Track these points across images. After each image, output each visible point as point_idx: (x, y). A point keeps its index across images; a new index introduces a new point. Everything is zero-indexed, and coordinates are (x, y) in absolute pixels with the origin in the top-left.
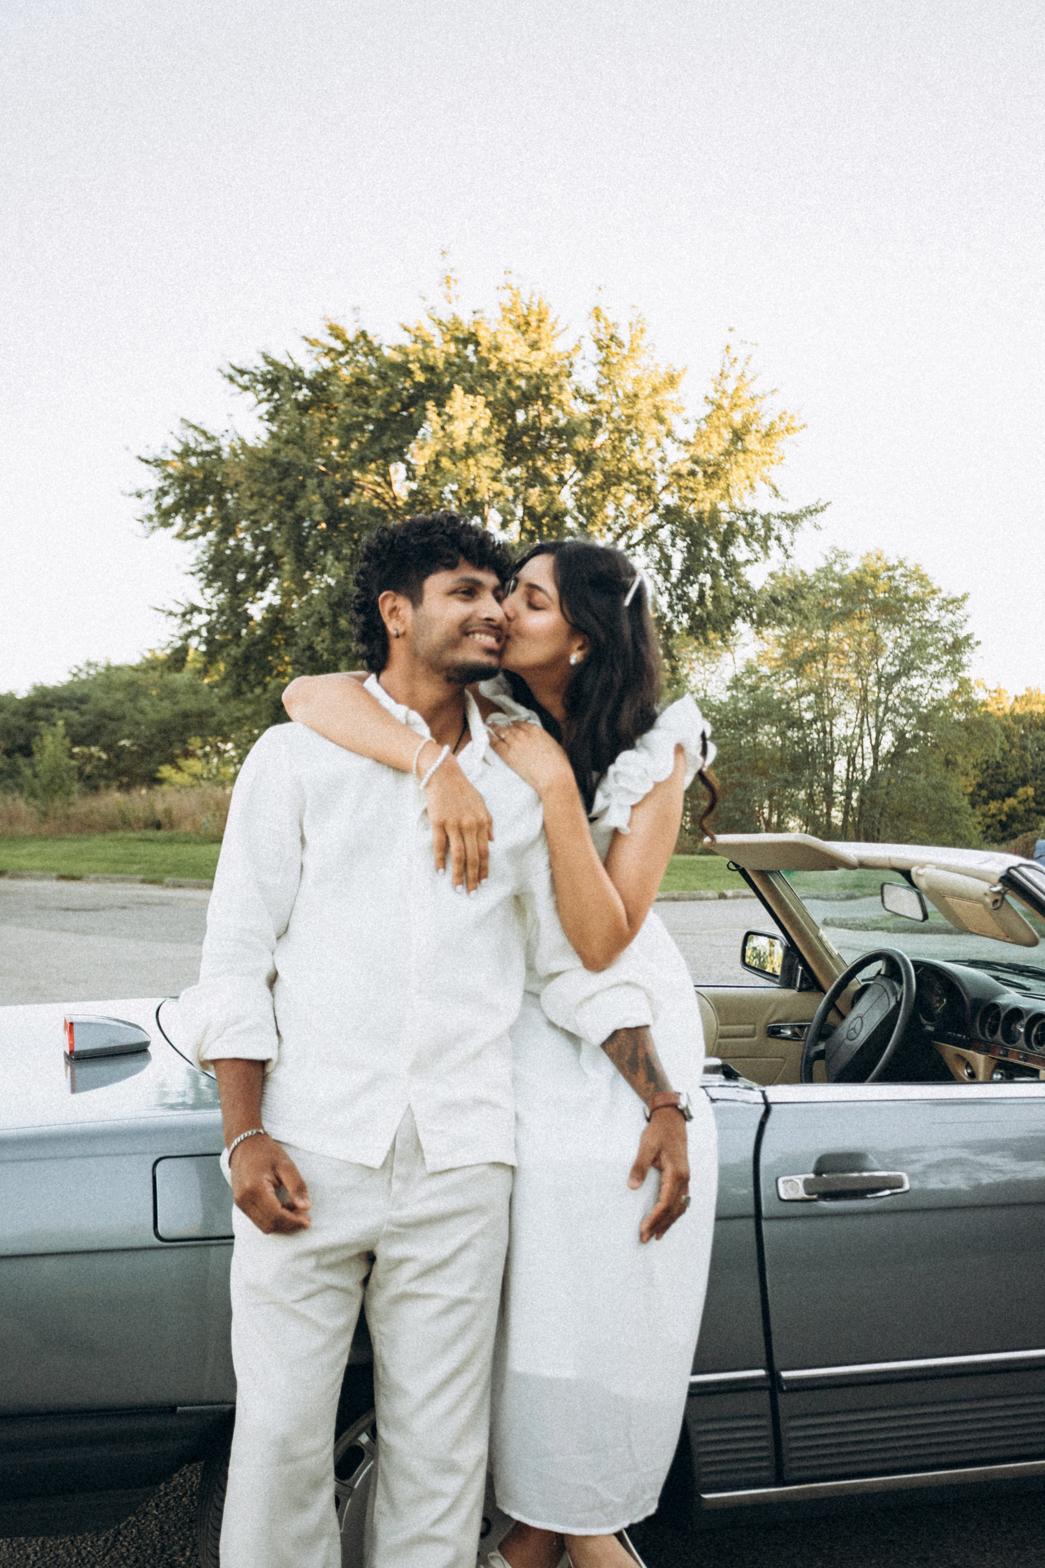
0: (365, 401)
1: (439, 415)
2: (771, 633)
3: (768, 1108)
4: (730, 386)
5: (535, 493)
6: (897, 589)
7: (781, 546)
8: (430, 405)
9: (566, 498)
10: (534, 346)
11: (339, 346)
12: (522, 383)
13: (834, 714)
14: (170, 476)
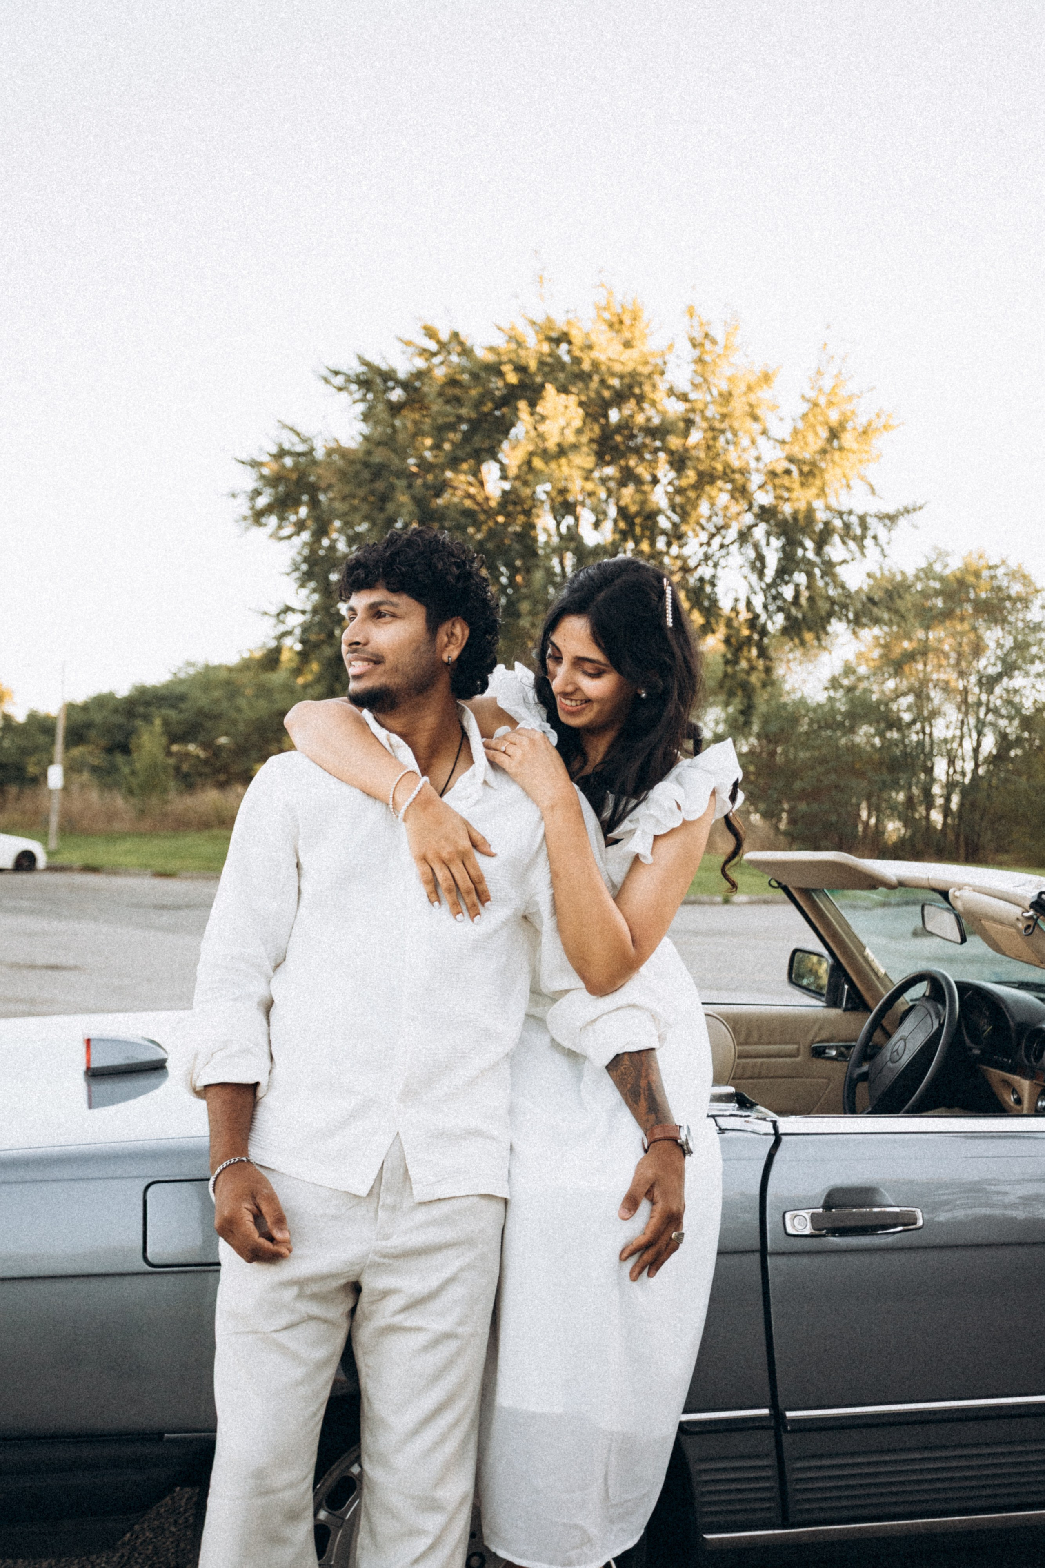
0: (457, 401)
1: (532, 414)
2: (870, 633)
3: (778, 1138)
4: (827, 383)
5: (628, 492)
6: (999, 588)
7: (877, 544)
8: (522, 405)
9: (659, 497)
10: (627, 344)
11: (433, 346)
12: (615, 382)
13: (935, 714)
14: (262, 477)
